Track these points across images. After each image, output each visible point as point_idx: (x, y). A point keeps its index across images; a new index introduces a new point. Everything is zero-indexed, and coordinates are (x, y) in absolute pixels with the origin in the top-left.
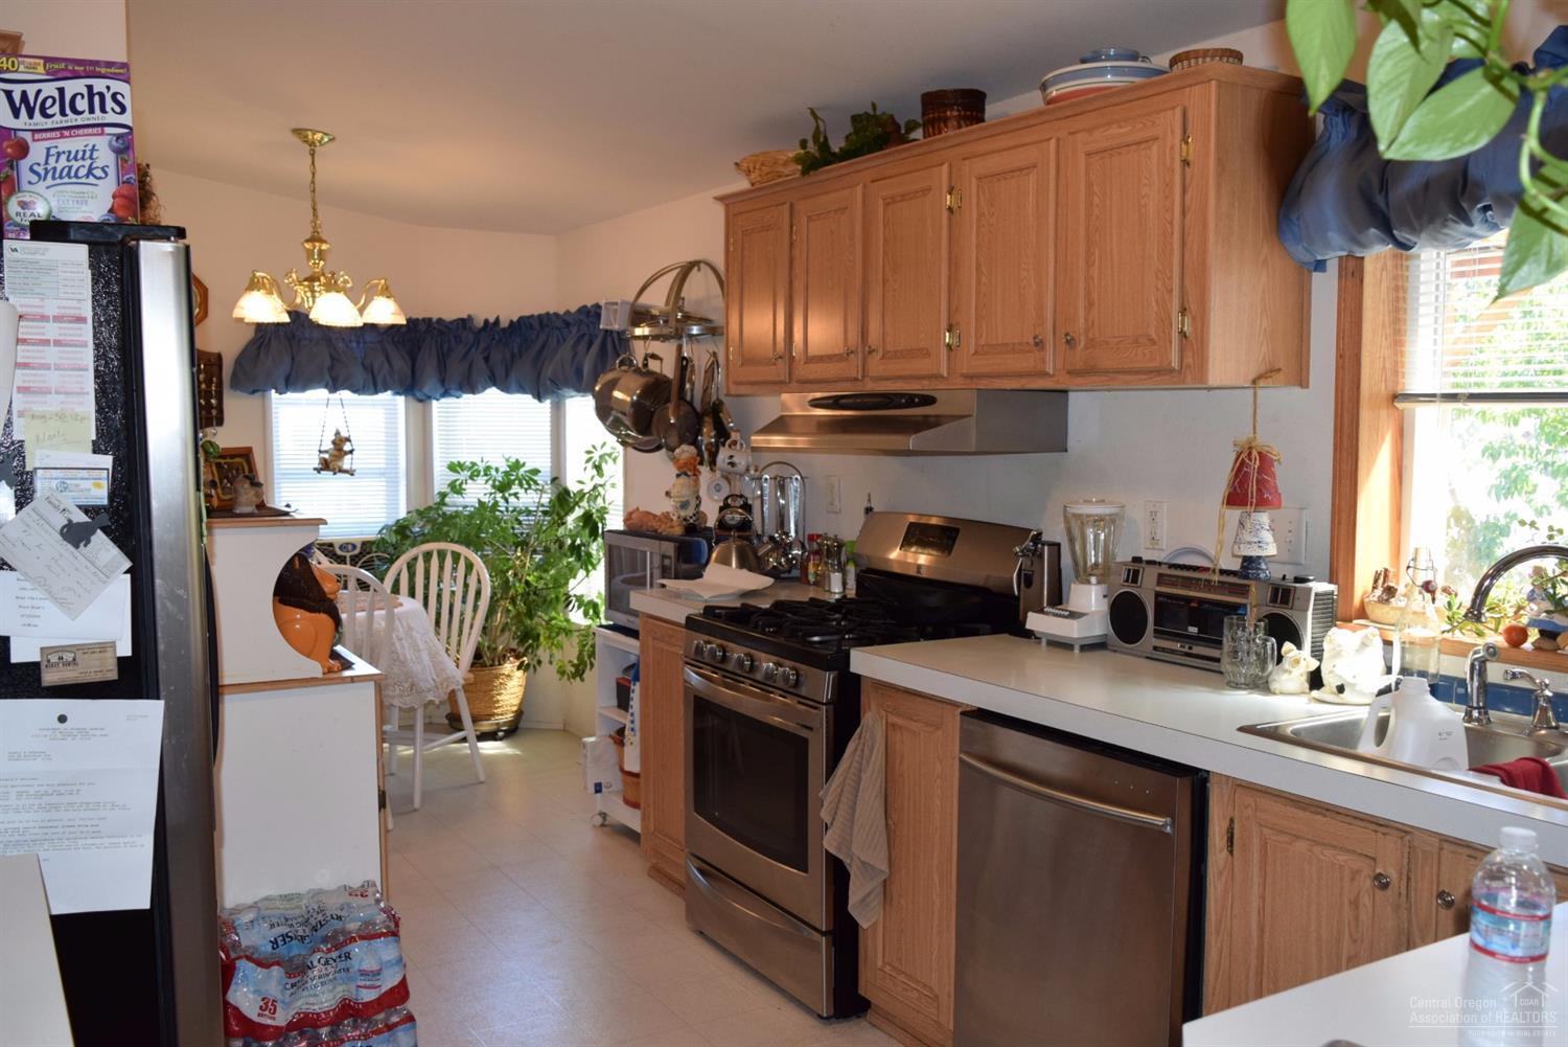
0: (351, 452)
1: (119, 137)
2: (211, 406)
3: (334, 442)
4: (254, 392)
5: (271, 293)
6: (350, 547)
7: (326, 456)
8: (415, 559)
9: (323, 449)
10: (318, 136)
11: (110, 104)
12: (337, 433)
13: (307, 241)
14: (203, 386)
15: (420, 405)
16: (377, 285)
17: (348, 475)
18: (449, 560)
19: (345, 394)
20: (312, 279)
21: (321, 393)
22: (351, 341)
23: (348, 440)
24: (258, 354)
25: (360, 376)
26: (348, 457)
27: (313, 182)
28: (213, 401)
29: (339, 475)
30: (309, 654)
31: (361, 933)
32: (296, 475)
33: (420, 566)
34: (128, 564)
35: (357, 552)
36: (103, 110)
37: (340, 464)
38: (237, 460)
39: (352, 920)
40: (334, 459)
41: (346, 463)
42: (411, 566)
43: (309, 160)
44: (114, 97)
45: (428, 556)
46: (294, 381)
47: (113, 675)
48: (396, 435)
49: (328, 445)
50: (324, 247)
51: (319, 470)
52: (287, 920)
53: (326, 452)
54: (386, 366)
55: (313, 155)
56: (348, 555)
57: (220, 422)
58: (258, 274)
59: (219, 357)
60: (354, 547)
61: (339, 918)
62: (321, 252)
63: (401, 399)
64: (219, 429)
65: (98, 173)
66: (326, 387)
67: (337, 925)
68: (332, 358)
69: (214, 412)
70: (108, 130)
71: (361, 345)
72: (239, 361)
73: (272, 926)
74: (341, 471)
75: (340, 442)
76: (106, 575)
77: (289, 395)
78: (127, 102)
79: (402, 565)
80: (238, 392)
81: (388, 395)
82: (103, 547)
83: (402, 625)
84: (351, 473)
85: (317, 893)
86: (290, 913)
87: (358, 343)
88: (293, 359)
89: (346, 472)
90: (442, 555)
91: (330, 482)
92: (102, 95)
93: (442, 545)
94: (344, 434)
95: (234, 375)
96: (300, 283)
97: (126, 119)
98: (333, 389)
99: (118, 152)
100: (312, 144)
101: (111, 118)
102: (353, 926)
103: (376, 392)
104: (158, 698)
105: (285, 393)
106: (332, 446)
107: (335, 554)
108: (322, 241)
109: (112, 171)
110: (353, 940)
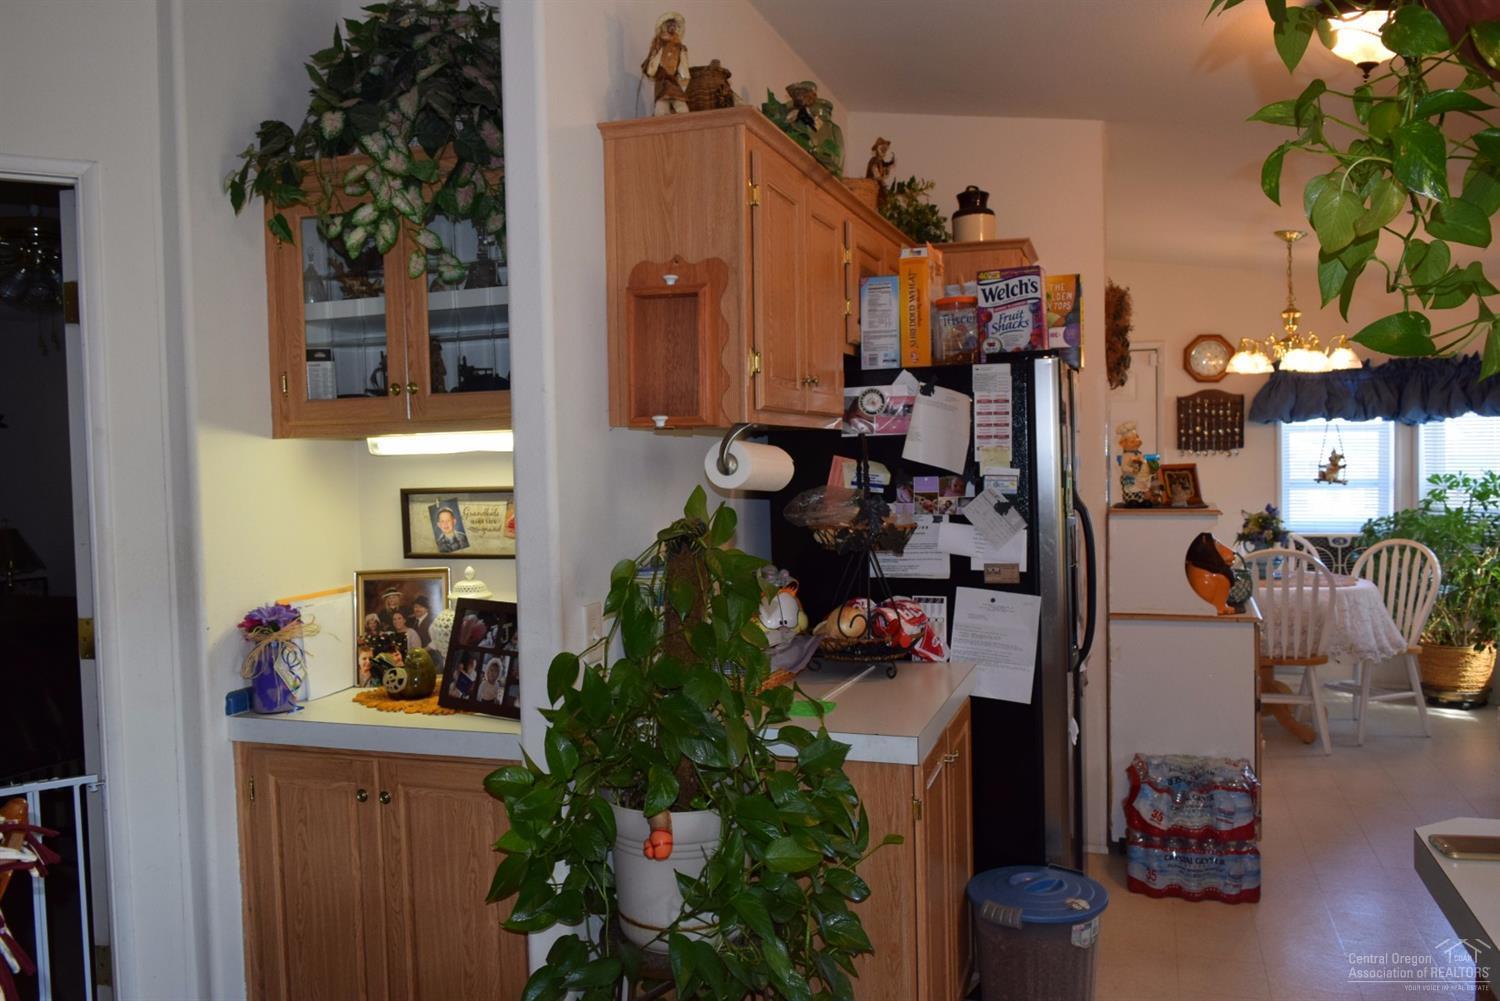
0: (1344, 467)
1: (1034, 304)
2: (1233, 432)
3: (1330, 459)
4: (1267, 422)
5: (1253, 352)
6: (1342, 541)
7: (1325, 470)
8: (1380, 551)
9: (1322, 464)
10: (1294, 236)
11: (1030, 288)
12: (1334, 452)
13: (1284, 312)
14: (1229, 419)
15: (1408, 428)
16: (1337, 340)
17: (1341, 485)
18: (1407, 554)
19: (1339, 421)
20: (1287, 340)
21: (1320, 421)
22: (1346, 380)
23: (1342, 457)
24: (1269, 395)
25: (1351, 406)
26: (1342, 470)
27: (1290, 268)
28: (1237, 430)
29: (1334, 485)
30: (1210, 600)
31: (1225, 785)
32: (1300, 484)
33: (1384, 556)
34: (1025, 525)
35: (1347, 545)
36: (1027, 292)
37: (1335, 476)
38: (1184, 472)
39: (1219, 776)
40: (1330, 472)
41: (1341, 475)
42: (1377, 556)
43: (1287, 251)
44: (1032, 284)
45: (1390, 550)
46: (1298, 413)
47: (1017, 581)
48: (1387, 453)
49: (1326, 462)
50: (1297, 315)
51: (1318, 481)
52: (1181, 769)
53: (1324, 466)
54: (1376, 399)
55: (1290, 249)
56: (1340, 547)
57: (1241, 445)
58: (1244, 340)
59: (1242, 397)
60: (1345, 541)
61: (1213, 774)
62: (1294, 319)
63: (1392, 424)
64: (1241, 450)
65: (1024, 324)
66: (1323, 416)
67: (1210, 777)
68: (1329, 394)
69: (1237, 438)
70: (1029, 301)
71: (1356, 383)
72: (1257, 400)
73: (1170, 770)
74: (1336, 481)
75: (1335, 459)
76: (1015, 529)
77: (1294, 424)
78: (1038, 286)
79: (1368, 556)
80: (1255, 423)
81: (1379, 420)
82: (1014, 516)
83: (1349, 600)
84: (1344, 483)
85: (1206, 759)
86: (1183, 766)
87: (1353, 381)
88: (1297, 397)
89: (1339, 482)
90: (1402, 549)
91: (1326, 491)
92: (1026, 284)
93: (1404, 542)
94: (1338, 453)
95: (1252, 411)
96: (1277, 343)
97: (1037, 295)
98: (1329, 418)
99: (1033, 312)
100: (1289, 241)
101: (1031, 295)
102: (1218, 780)
103: (1366, 419)
104: (1039, 595)
105: (1291, 422)
106: (1329, 462)
107: (1329, 546)
108: (1295, 311)
109: (1030, 323)
110: (1217, 787)
